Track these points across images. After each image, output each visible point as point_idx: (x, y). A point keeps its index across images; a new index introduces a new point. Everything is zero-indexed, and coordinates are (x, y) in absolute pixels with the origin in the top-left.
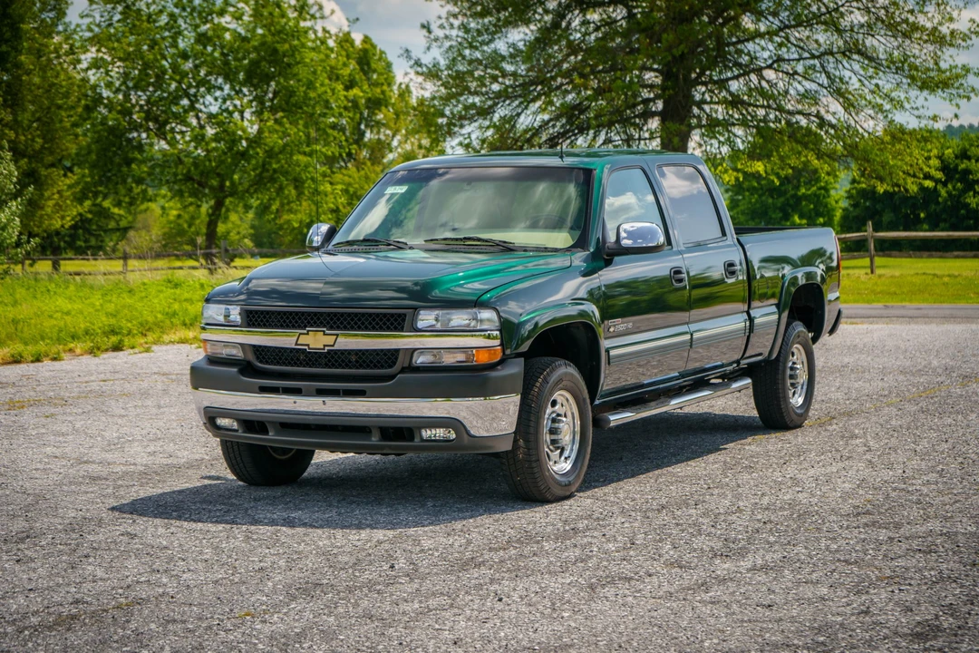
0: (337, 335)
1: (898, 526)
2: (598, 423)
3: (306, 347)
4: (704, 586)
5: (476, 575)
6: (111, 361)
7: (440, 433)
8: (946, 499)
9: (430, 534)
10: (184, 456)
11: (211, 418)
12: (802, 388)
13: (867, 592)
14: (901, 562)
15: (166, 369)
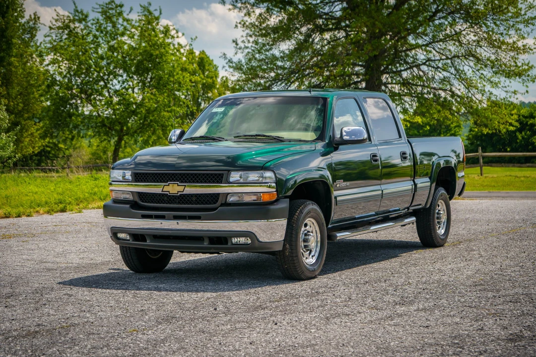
0: (185, 186)
1: (498, 291)
2: (330, 237)
3: (168, 193)
4: (391, 318)
5: (262, 313)
6: (60, 217)
7: (242, 240)
8: (525, 278)
9: (237, 295)
10: (99, 259)
11: (114, 233)
12: (444, 224)
13: (482, 320)
14: (500, 307)
15: (90, 220)
